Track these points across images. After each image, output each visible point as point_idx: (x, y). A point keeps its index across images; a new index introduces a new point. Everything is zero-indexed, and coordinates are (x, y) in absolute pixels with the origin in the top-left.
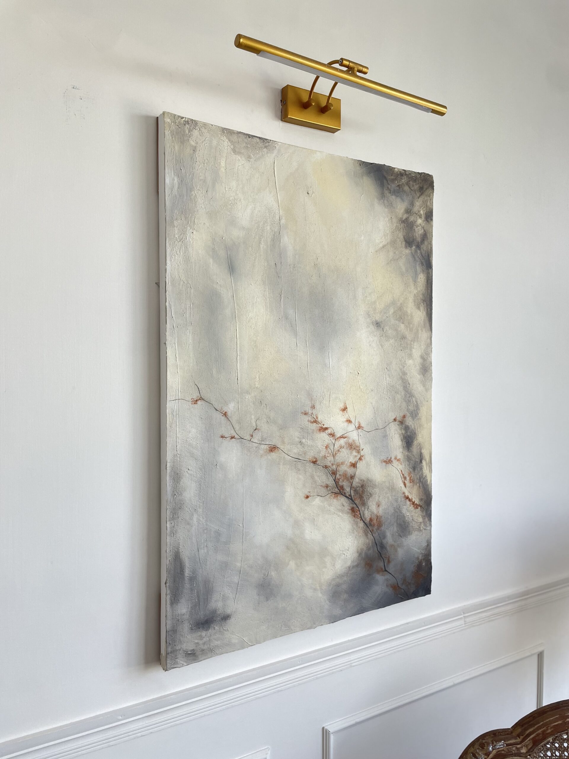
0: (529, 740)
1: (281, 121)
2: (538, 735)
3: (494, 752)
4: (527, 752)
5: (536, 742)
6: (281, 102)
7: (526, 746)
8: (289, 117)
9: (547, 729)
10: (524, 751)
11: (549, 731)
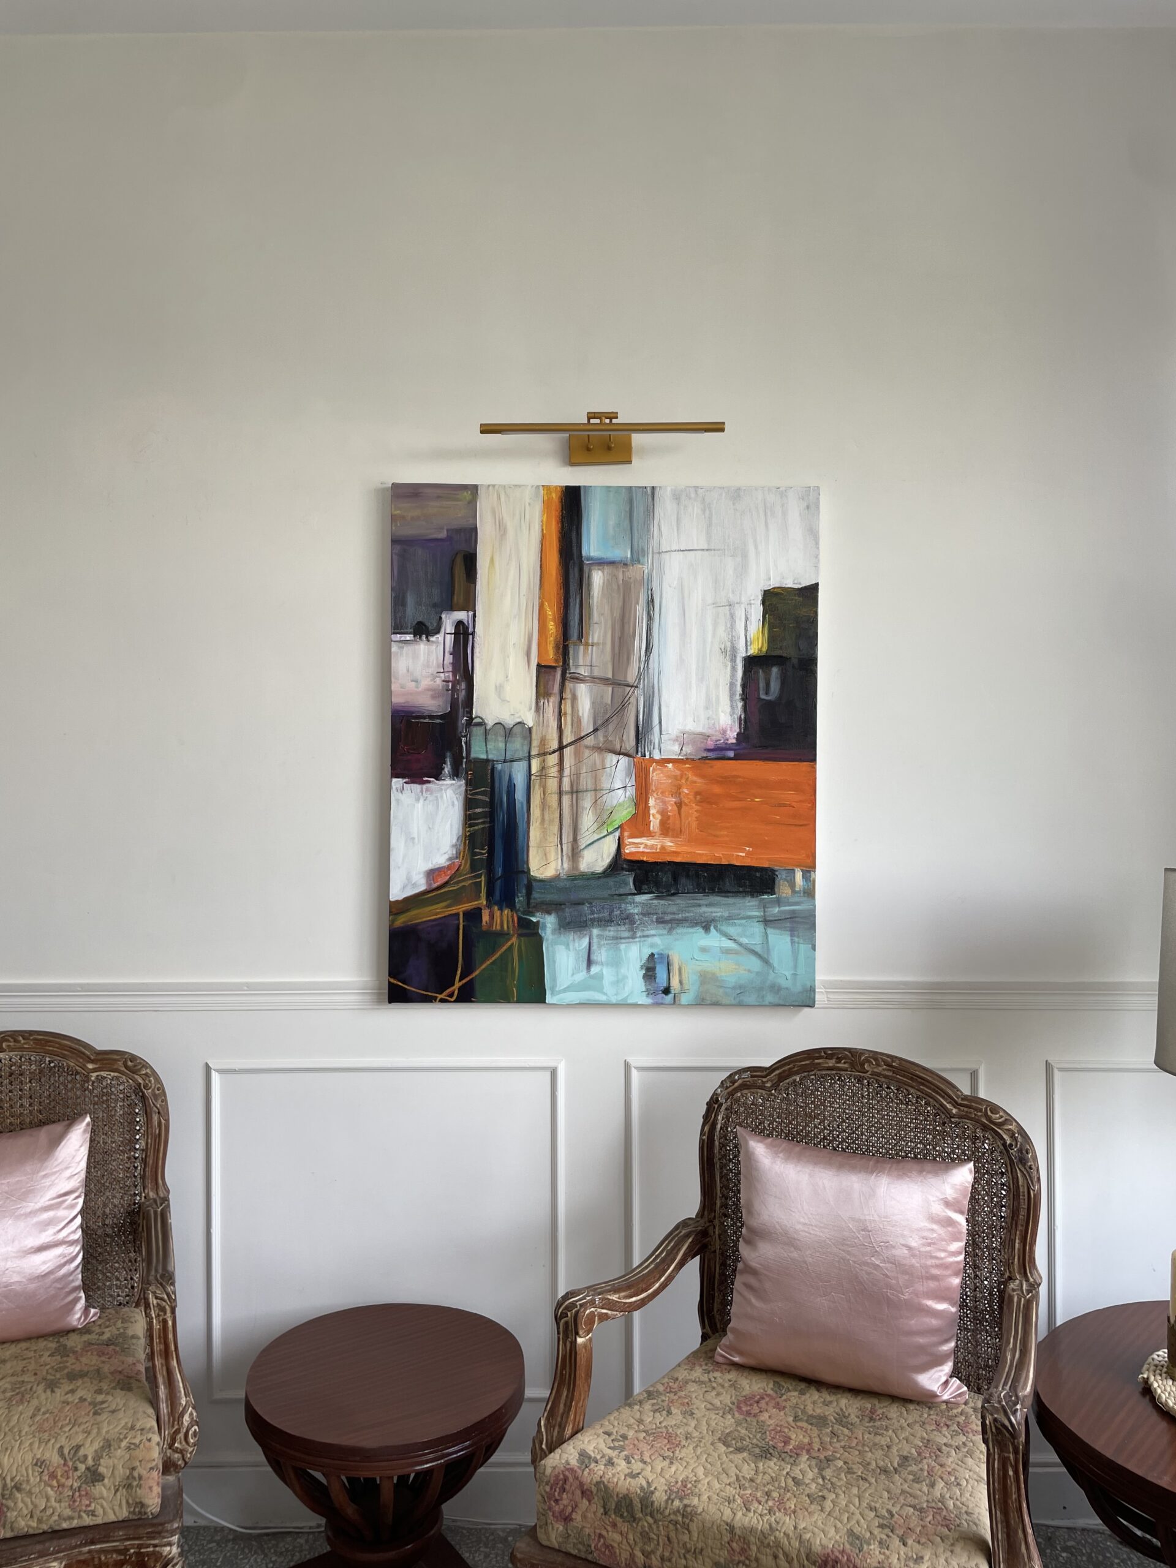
0: (775, 1075)
1: (569, 466)
2: (784, 1071)
3: (740, 1081)
4: (771, 1086)
5: (781, 1078)
6: (569, 449)
7: (772, 1081)
9: (794, 1068)
10: (768, 1085)
11: (796, 1069)
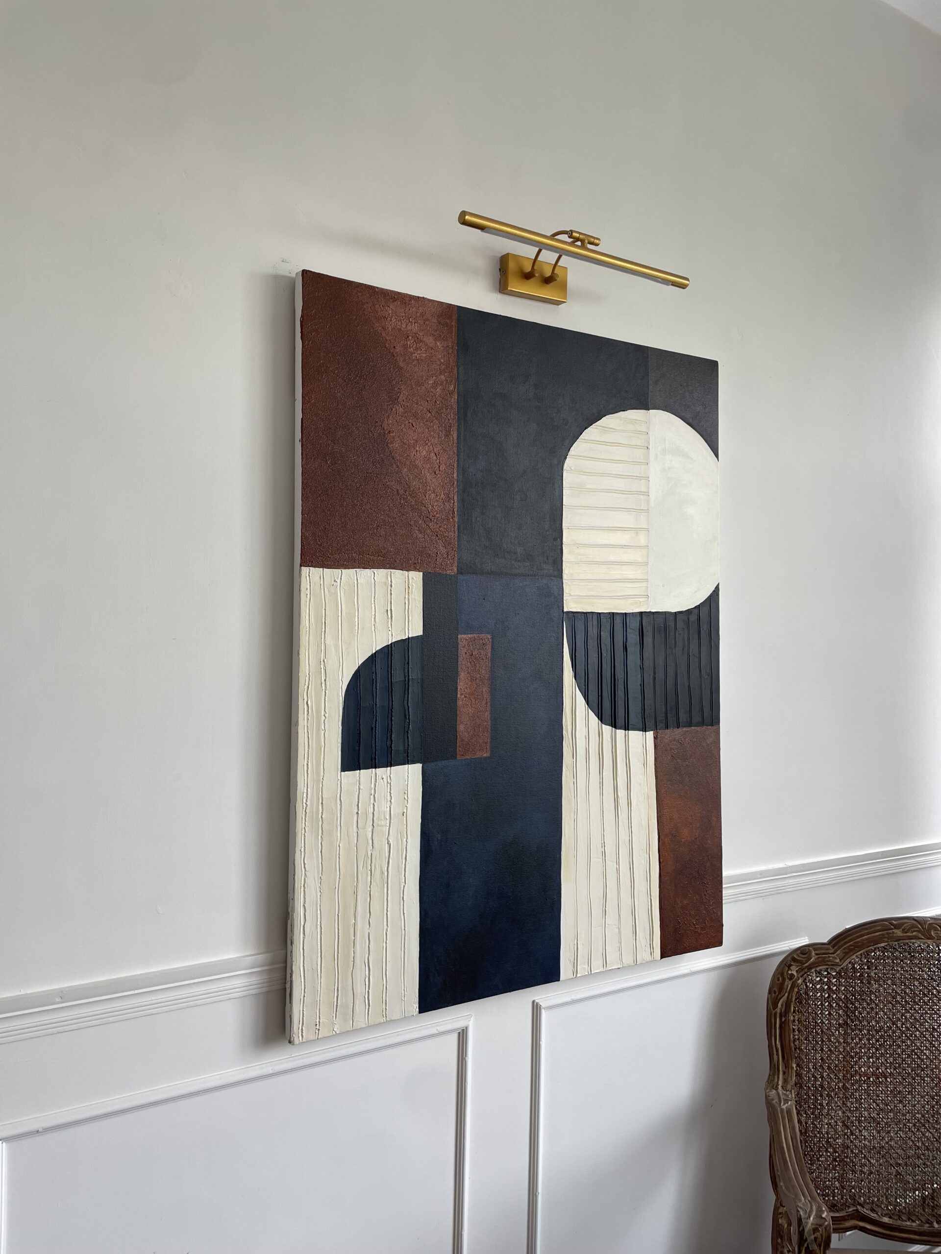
1: (499, 293)
6: (500, 271)
8: (509, 289)
